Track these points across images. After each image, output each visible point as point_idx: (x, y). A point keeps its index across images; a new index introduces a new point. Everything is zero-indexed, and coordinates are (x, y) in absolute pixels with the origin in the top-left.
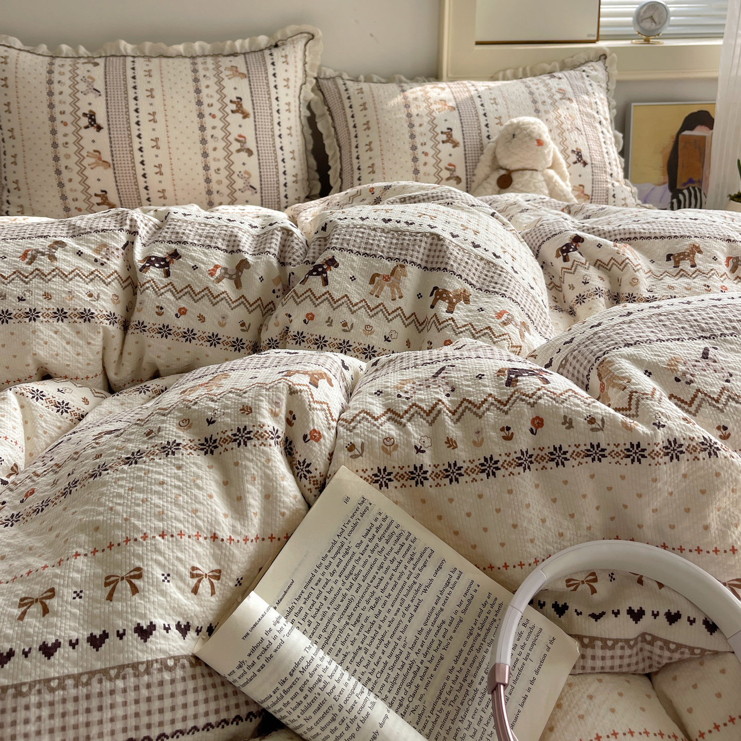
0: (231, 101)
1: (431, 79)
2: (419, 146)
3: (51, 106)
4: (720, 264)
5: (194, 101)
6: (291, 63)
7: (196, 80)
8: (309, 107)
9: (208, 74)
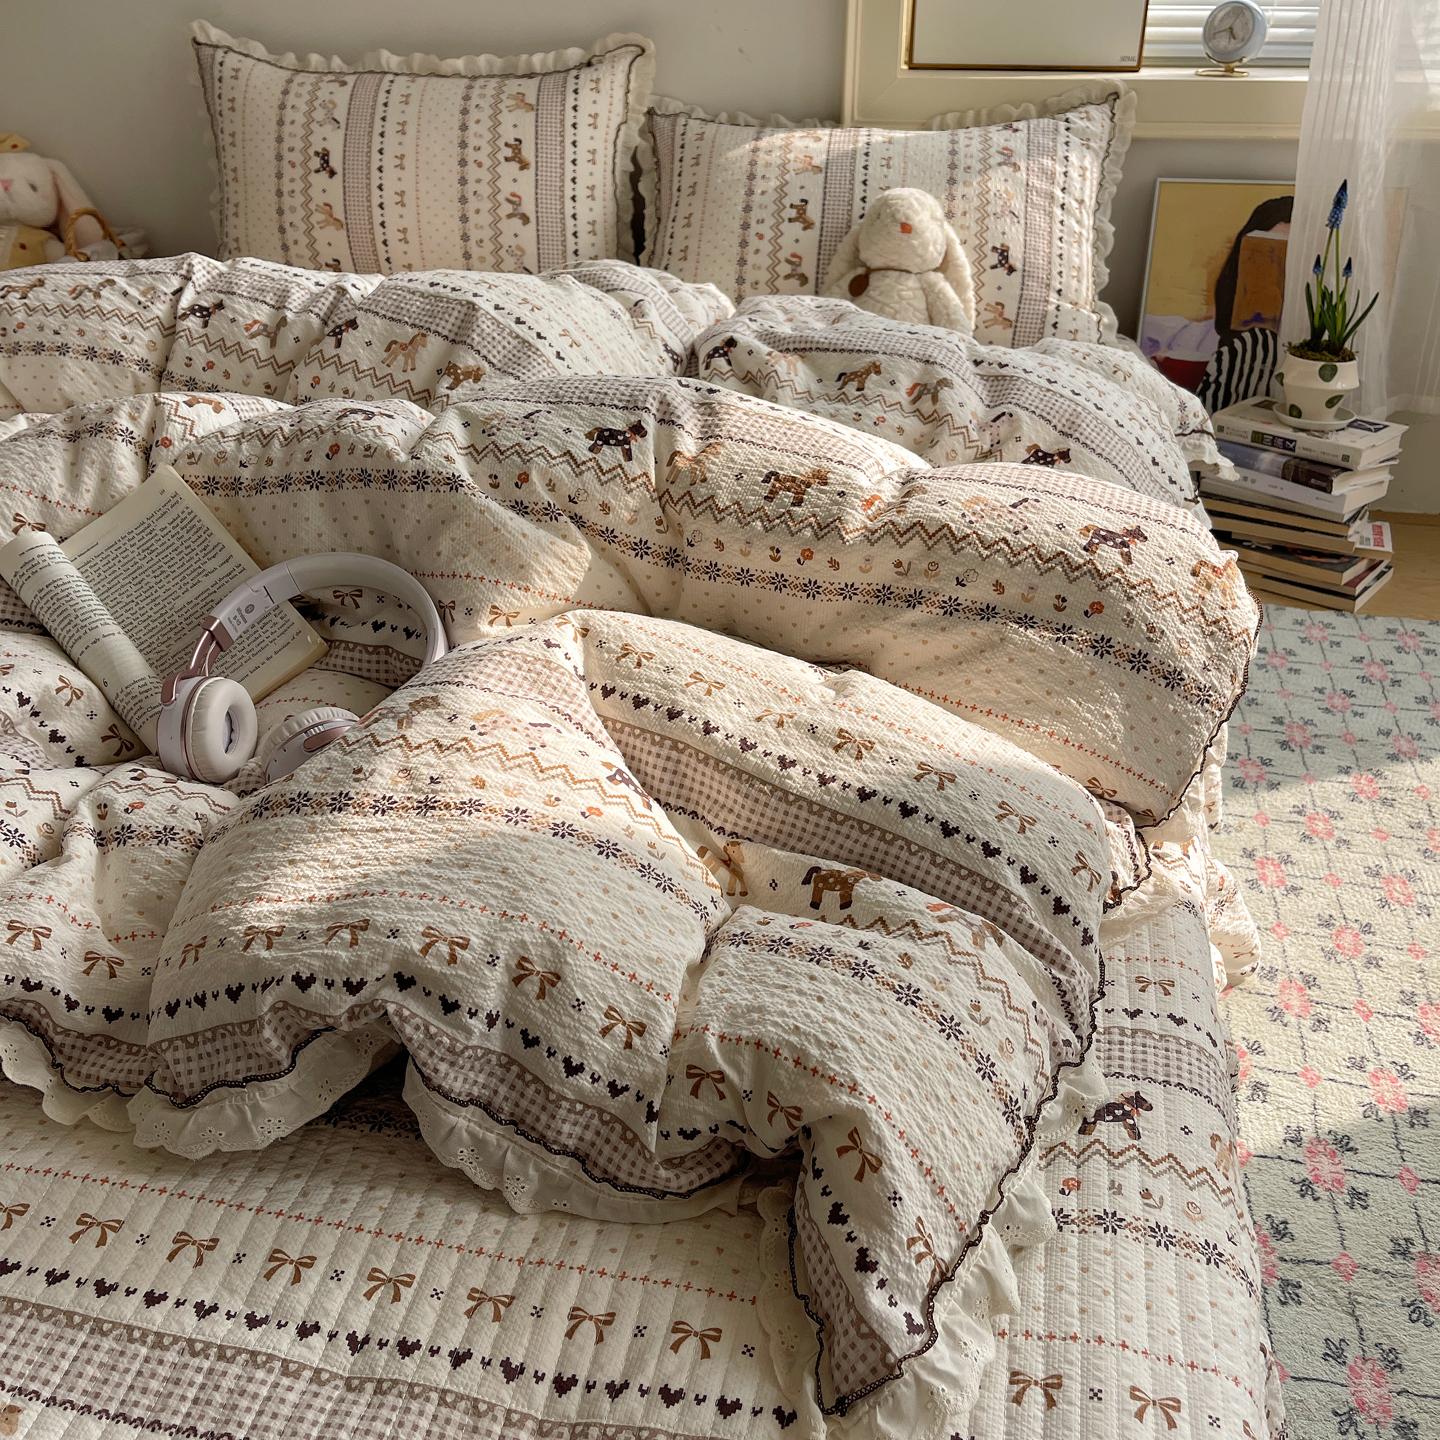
0: (507, 145)
1: (827, 123)
2: (753, 223)
3: (280, 140)
4: (897, 390)
5: (456, 142)
6: (603, 92)
7: (465, 112)
8: (634, 160)
9: (482, 103)
